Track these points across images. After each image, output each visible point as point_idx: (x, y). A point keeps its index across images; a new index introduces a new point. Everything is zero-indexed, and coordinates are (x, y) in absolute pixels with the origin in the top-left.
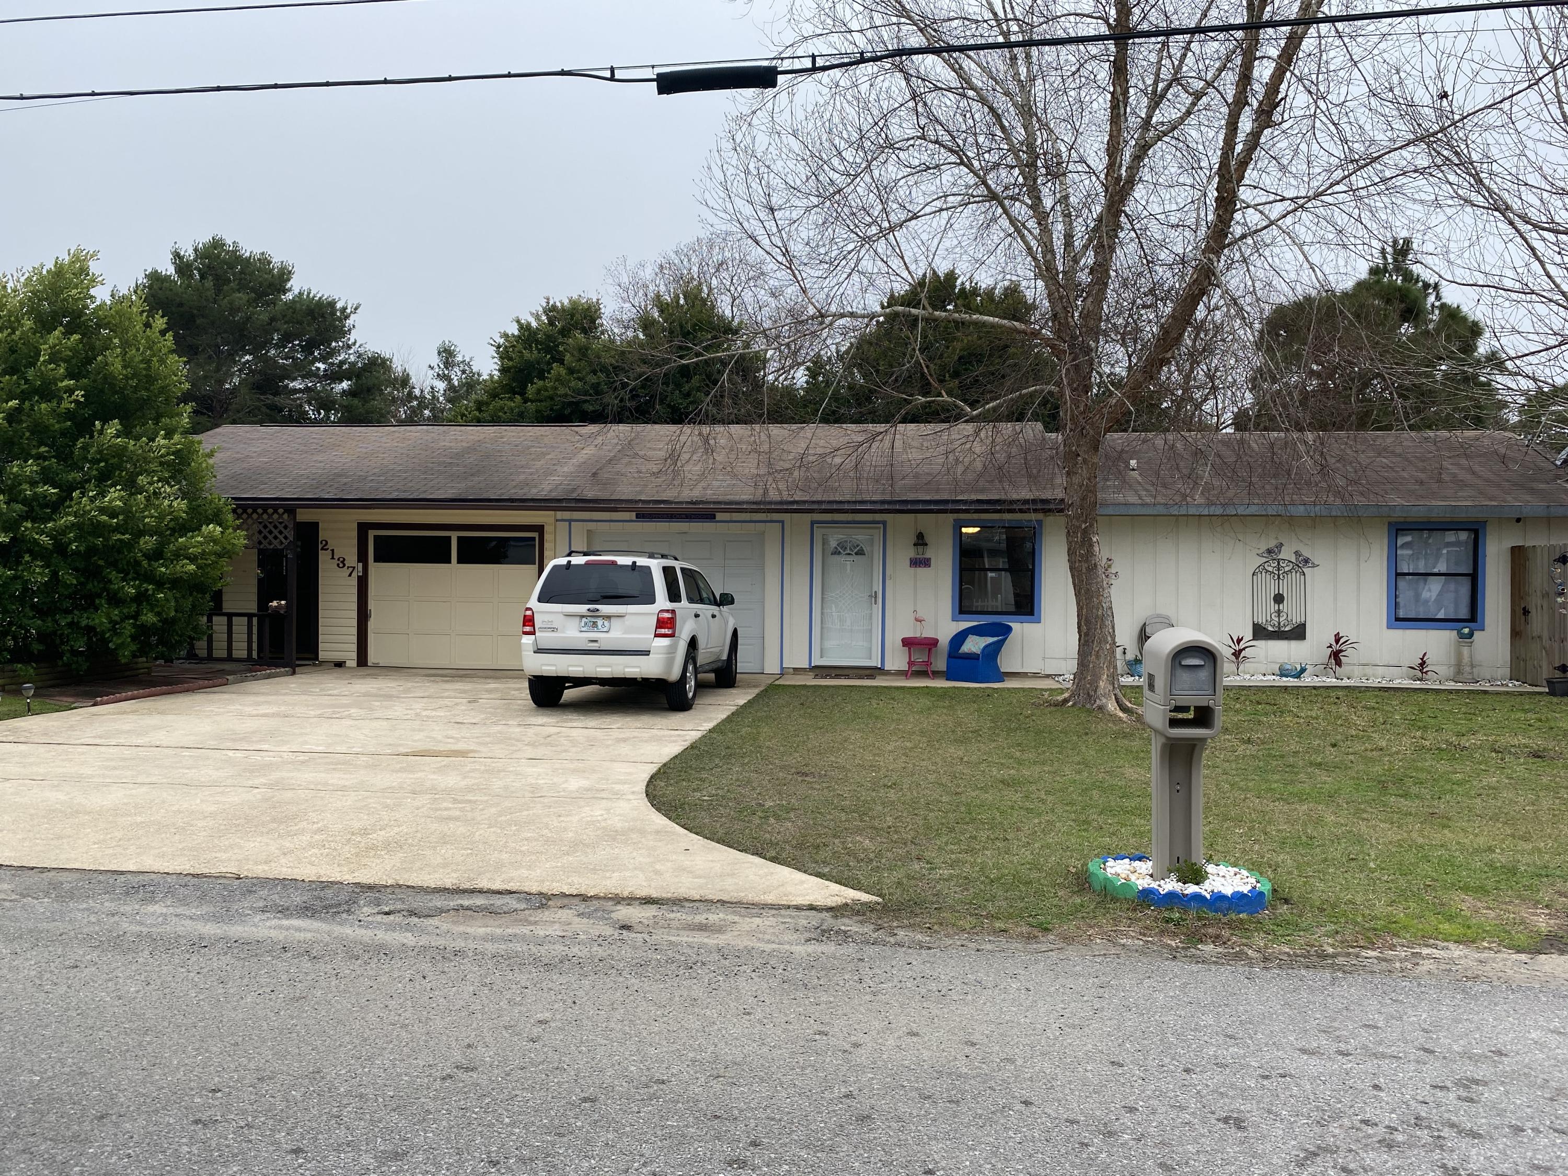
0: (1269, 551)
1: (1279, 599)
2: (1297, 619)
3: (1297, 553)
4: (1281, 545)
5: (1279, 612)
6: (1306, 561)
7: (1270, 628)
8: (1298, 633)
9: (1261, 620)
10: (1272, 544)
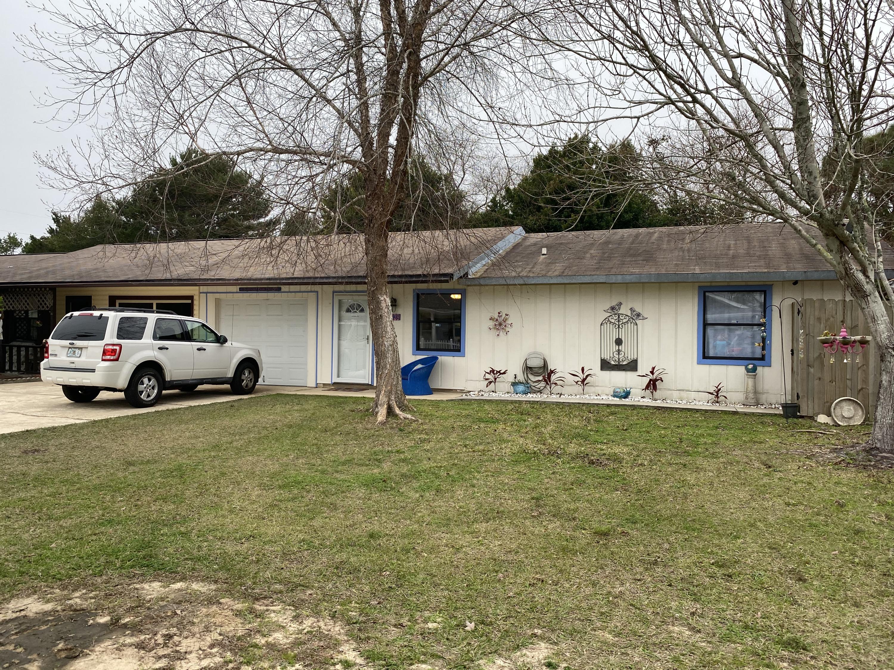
0: (613, 308)
1: (619, 342)
2: (631, 356)
3: (631, 309)
4: (621, 304)
5: (619, 351)
6: (638, 315)
7: (613, 363)
8: (632, 366)
9: (607, 357)
10: (614, 304)
